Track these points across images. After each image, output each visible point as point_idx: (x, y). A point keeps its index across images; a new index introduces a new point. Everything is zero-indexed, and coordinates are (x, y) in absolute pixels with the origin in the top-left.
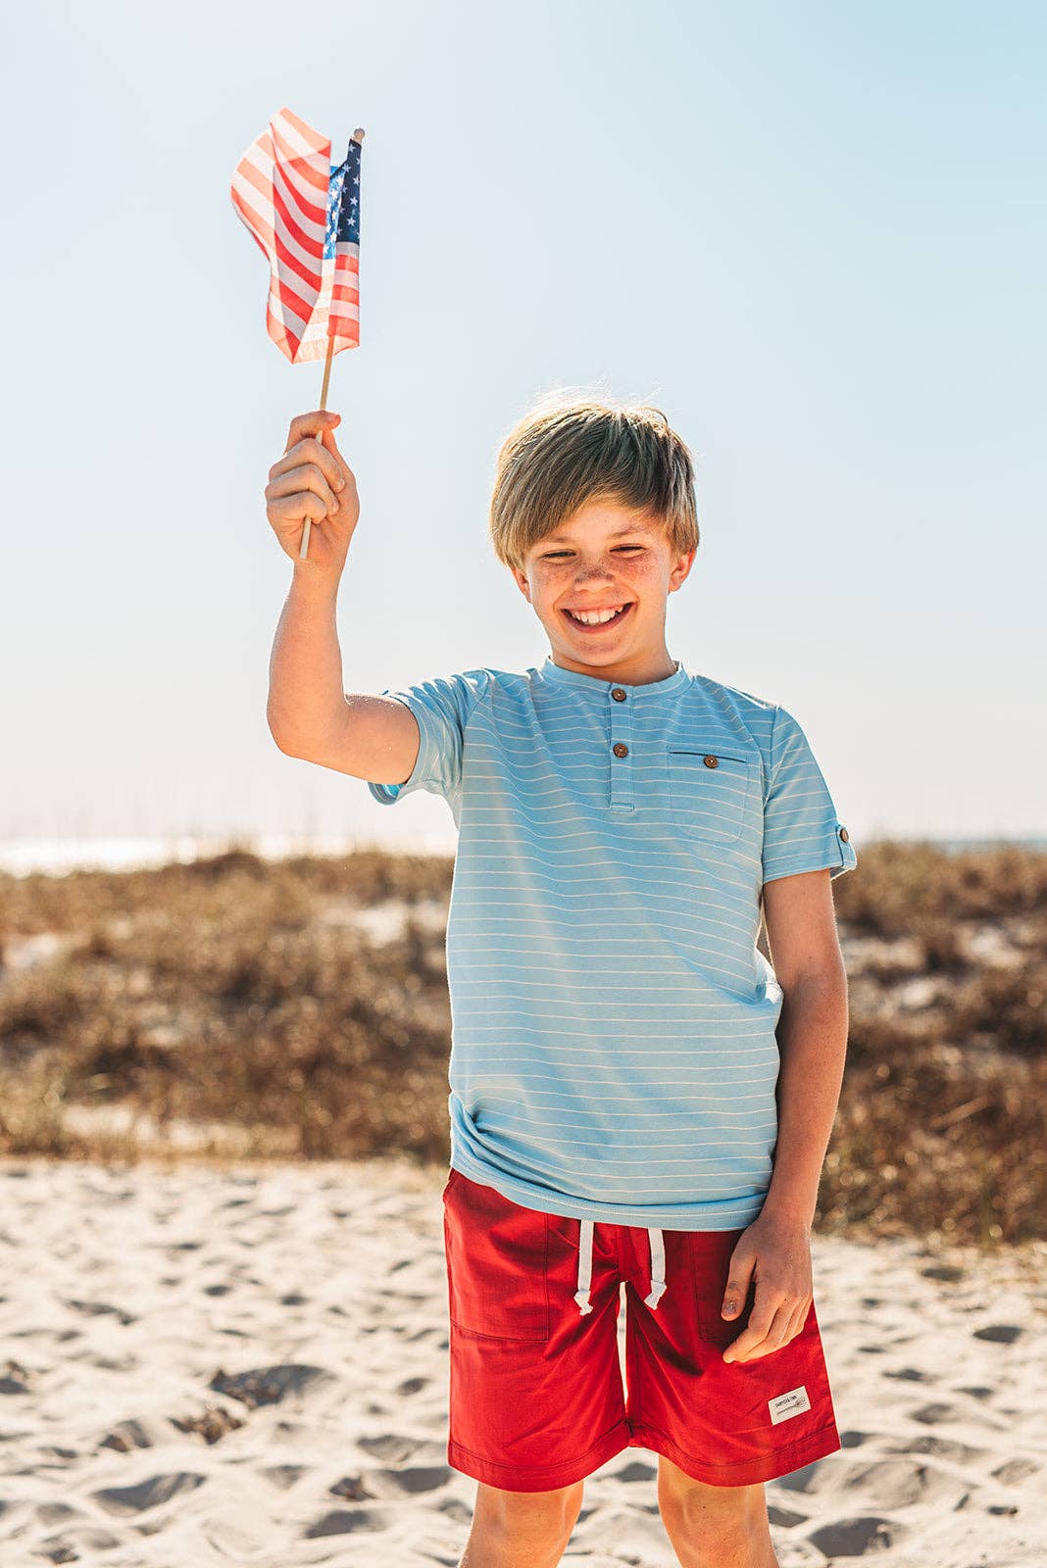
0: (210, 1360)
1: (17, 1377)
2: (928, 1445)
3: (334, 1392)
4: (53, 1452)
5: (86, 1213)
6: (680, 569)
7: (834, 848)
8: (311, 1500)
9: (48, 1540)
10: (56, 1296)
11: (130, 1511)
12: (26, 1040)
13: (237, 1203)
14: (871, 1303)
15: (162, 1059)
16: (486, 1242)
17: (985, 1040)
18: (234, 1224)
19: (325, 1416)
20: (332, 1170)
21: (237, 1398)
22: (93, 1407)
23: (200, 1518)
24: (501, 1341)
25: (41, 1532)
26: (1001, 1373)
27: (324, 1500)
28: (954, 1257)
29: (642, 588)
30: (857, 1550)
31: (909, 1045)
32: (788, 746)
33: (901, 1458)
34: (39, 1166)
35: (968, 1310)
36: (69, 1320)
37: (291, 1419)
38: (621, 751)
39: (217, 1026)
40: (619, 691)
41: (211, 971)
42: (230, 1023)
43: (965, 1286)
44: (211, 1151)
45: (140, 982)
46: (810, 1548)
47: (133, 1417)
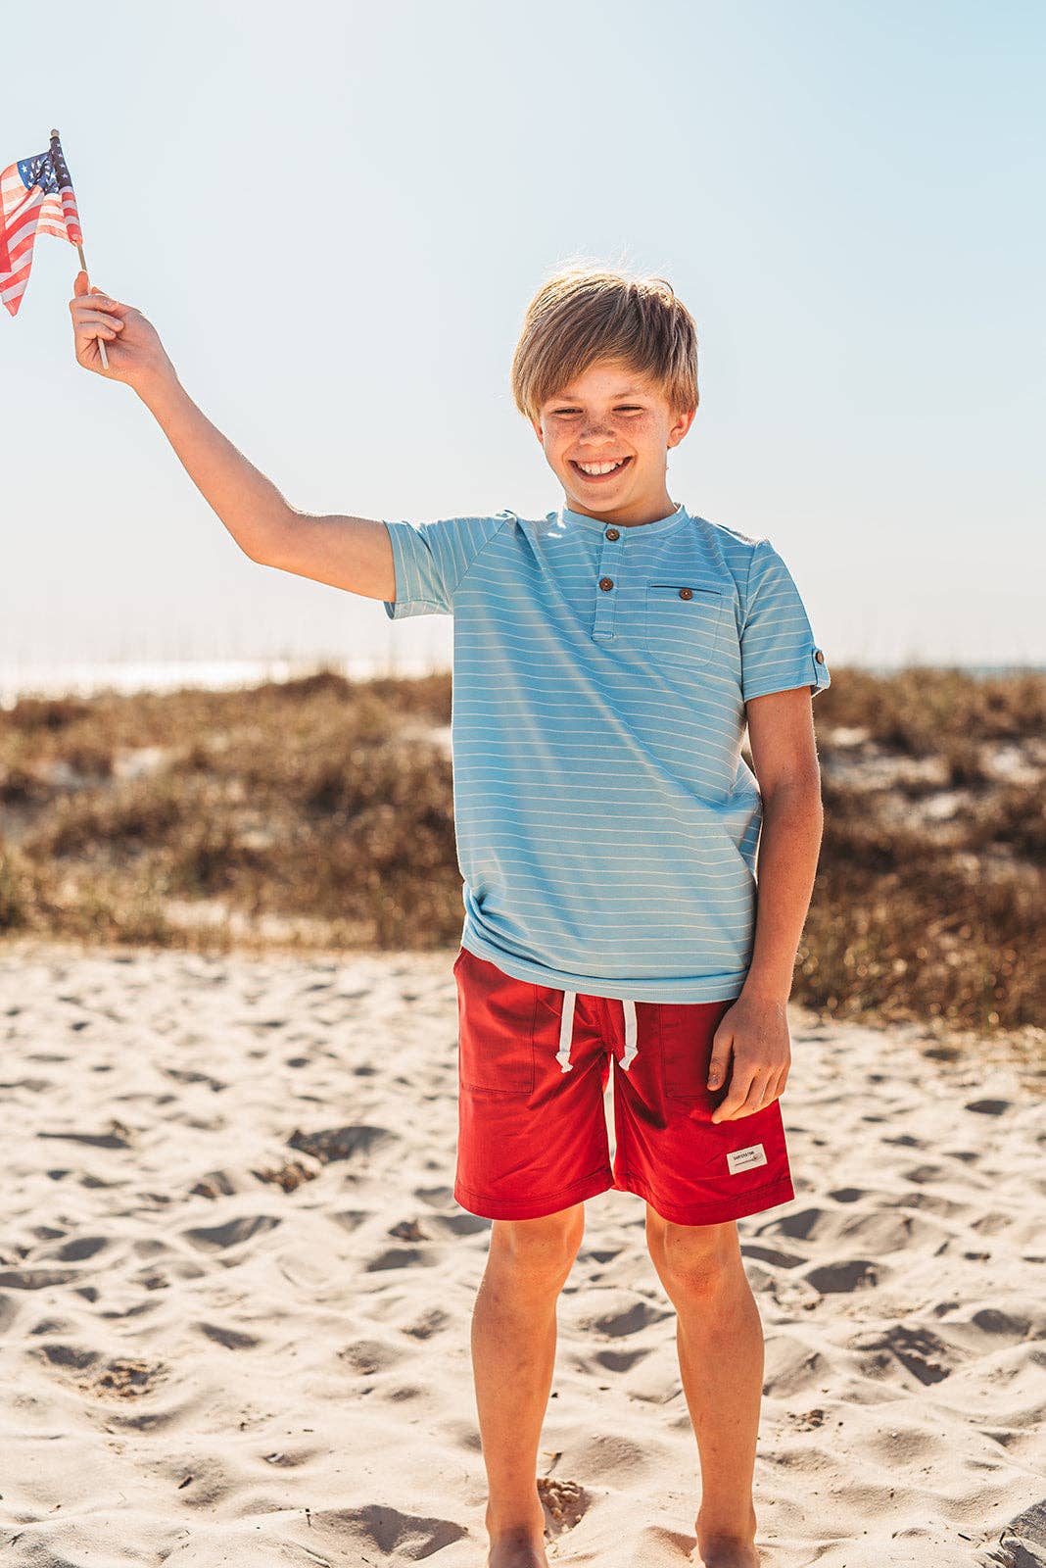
0: (289, 1122)
1: (120, 1134)
2: (916, 1201)
3: (398, 1149)
4: (149, 1198)
5: (183, 995)
6: (680, 426)
7: (808, 668)
8: (373, 1239)
9: (143, 1271)
10: (155, 1065)
11: (216, 1247)
12: (134, 843)
13: (318, 987)
14: (877, 1079)
15: (253, 860)
16: (484, 1007)
17: (1003, 849)
18: (315, 1005)
19: (388, 1170)
20: (404, 959)
21: (312, 1154)
22: (186, 1160)
23: (274, 1255)
24: (492, 1093)
25: (137, 1263)
26: (986, 1140)
27: (384, 1240)
28: (954, 1040)
29: (642, 444)
30: (848, 1288)
31: (930, 852)
32: (764, 579)
33: (891, 1211)
34: (144, 953)
35: (963, 1086)
36: (167, 1086)
37: (359, 1173)
38: (607, 585)
39: (305, 830)
40: (613, 531)
41: (298, 781)
42: (315, 829)
43: (961, 1066)
44: (296, 942)
45: (236, 791)
46: (806, 1285)
47: (219, 1169)
